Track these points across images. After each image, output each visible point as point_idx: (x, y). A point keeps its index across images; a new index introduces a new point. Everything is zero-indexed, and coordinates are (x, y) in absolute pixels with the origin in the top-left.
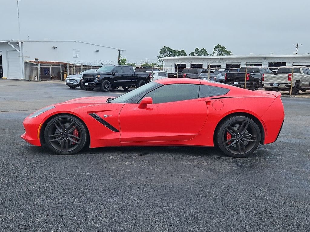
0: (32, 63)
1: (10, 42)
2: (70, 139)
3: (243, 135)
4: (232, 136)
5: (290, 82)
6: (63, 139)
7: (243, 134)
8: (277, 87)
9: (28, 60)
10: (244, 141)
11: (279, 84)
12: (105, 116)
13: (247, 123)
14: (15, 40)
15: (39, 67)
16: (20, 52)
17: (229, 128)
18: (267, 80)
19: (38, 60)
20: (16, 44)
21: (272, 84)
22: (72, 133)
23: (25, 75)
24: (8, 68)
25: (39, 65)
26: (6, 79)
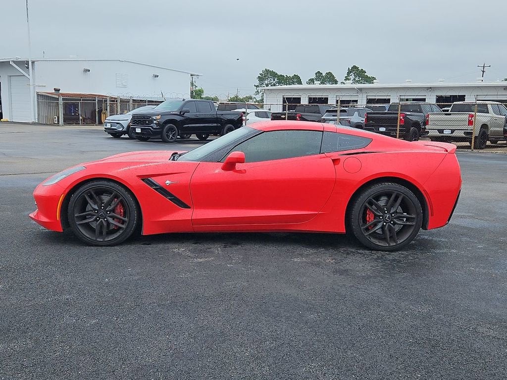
0: (50, 95)
1: (14, 62)
2: (111, 220)
3: (393, 215)
4: (376, 216)
5: (471, 127)
6: (99, 220)
7: (393, 213)
8: (450, 136)
9: (43, 91)
10: (394, 224)
11: (453, 131)
12: (168, 182)
13: (401, 195)
14: (22, 58)
15: (61, 102)
16: (31, 77)
17: (371, 203)
18: (434, 124)
19: (59, 90)
20: (24, 64)
21: (441, 131)
22: (113, 211)
23: (38, 115)
24: (11, 104)
25: (61, 99)
26: (7, 122)
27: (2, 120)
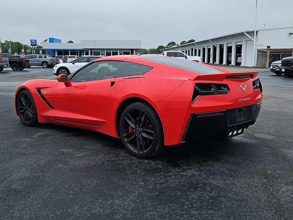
0: (263, 50)
1: (246, 32)
2: (29, 112)
3: (141, 129)
9: (260, 48)
10: (142, 136)
14: (251, 30)
15: (268, 54)
16: (254, 40)
19: (270, 47)
20: (251, 33)
23: (257, 62)
24: (246, 56)
25: (268, 52)
26: (243, 67)
27: (241, 66)
